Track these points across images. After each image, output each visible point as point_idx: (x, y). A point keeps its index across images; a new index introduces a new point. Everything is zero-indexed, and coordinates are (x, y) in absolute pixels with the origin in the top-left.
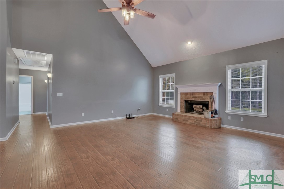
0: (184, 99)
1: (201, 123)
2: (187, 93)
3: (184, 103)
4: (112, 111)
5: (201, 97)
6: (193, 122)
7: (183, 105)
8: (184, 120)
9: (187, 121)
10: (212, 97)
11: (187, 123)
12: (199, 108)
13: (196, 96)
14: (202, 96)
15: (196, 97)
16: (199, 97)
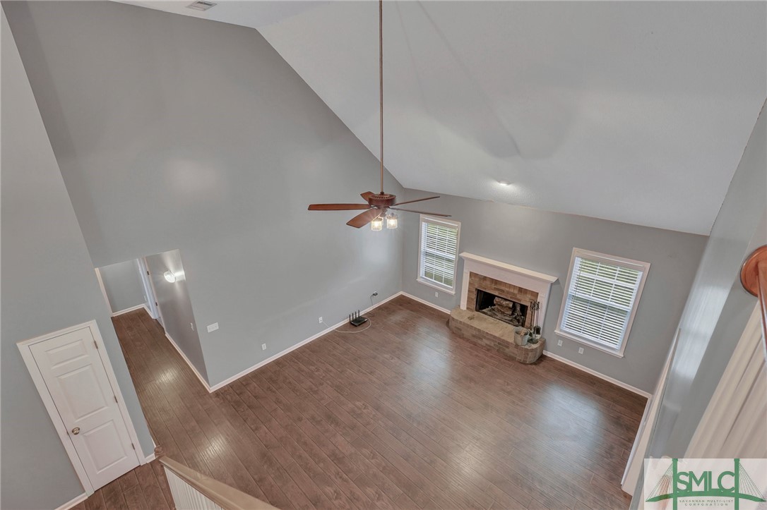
0: (476, 286)
1: (507, 350)
2: (485, 278)
3: (475, 293)
4: (321, 319)
5: (514, 294)
6: (492, 345)
7: (474, 296)
8: (474, 336)
9: (481, 339)
10: (535, 305)
11: (480, 342)
12: (506, 307)
13: (503, 288)
14: (516, 292)
15: (503, 291)
16: (508, 292)
